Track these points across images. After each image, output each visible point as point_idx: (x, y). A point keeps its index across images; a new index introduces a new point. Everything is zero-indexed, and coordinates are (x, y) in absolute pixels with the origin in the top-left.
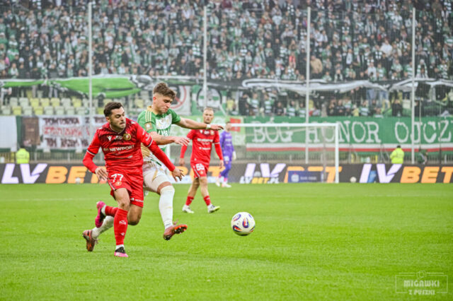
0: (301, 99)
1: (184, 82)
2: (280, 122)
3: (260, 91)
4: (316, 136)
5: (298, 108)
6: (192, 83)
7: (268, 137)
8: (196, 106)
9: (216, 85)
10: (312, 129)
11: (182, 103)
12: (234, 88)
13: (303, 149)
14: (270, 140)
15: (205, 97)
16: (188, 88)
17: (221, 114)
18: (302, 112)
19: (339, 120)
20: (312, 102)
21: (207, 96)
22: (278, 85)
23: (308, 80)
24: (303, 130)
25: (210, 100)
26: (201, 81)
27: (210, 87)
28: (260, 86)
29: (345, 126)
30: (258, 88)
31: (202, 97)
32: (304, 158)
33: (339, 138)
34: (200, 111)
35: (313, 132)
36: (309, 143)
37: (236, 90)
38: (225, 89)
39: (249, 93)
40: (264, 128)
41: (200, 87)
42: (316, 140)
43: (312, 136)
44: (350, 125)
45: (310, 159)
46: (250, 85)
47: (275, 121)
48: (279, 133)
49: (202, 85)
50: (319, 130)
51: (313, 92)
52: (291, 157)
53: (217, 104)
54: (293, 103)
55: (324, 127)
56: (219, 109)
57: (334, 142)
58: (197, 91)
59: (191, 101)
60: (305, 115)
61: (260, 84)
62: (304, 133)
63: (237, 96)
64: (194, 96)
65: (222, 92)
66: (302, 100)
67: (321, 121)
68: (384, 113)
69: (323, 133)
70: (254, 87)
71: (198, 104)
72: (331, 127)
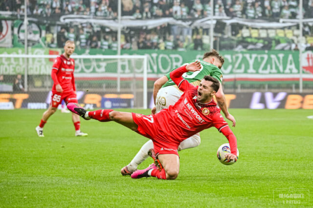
0: (113, 33)
1: (7, 16)
2: (95, 54)
3: (76, 26)
4: (127, 67)
5: (110, 41)
6: (14, 18)
7: (84, 68)
8: (18, 39)
9: (35, 20)
10: (123, 60)
11: (4, 36)
12: (53, 22)
13: (115, 79)
14: (85, 70)
15: (26, 31)
16: (9, 23)
17: (41, 47)
18: (115, 45)
19: (147, 53)
20: (123, 36)
21: (28, 30)
22: (92, 21)
23: (119, 17)
24: (115, 61)
25: (30, 33)
26: (22, 16)
27: (30, 22)
28: (77, 22)
29: (152, 58)
30: (75, 24)
31: (23, 31)
32: (116, 87)
33: (147, 68)
34: (21, 43)
35: (124, 63)
36: (121, 73)
37: (54, 25)
38: (44, 24)
39: (67, 27)
40: (80, 59)
41: (21, 22)
42: (127, 70)
43: (123, 67)
44: (157, 58)
45: (121, 87)
46: (67, 21)
47: (90, 54)
48: (94, 64)
49: (23, 20)
50: (129, 61)
51: (124, 28)
52: (104, 85)
53: (36, 37)
54: (107, 37)
55: (134, 59)
56: (38, 42)
57: (142, 72)
58: (19, 25)
59: (13, 34)
60: (117, 47)
61: (76, 20)
62: (116, 64)
63: (55, 30)
64: (16, 30)
65: (41, 27)
66: (114, 35)
67: (131, 54)
68: (186, 47)
69: (133, 64)
70: (71, 23)
71: (19, 37)
72: (140, 59)
